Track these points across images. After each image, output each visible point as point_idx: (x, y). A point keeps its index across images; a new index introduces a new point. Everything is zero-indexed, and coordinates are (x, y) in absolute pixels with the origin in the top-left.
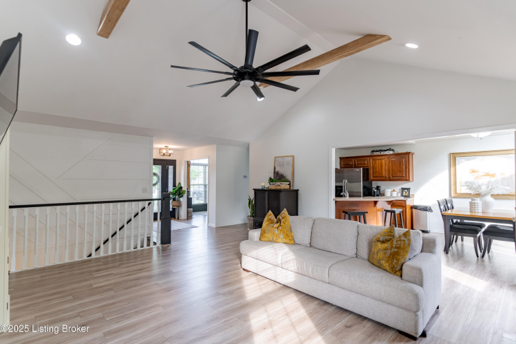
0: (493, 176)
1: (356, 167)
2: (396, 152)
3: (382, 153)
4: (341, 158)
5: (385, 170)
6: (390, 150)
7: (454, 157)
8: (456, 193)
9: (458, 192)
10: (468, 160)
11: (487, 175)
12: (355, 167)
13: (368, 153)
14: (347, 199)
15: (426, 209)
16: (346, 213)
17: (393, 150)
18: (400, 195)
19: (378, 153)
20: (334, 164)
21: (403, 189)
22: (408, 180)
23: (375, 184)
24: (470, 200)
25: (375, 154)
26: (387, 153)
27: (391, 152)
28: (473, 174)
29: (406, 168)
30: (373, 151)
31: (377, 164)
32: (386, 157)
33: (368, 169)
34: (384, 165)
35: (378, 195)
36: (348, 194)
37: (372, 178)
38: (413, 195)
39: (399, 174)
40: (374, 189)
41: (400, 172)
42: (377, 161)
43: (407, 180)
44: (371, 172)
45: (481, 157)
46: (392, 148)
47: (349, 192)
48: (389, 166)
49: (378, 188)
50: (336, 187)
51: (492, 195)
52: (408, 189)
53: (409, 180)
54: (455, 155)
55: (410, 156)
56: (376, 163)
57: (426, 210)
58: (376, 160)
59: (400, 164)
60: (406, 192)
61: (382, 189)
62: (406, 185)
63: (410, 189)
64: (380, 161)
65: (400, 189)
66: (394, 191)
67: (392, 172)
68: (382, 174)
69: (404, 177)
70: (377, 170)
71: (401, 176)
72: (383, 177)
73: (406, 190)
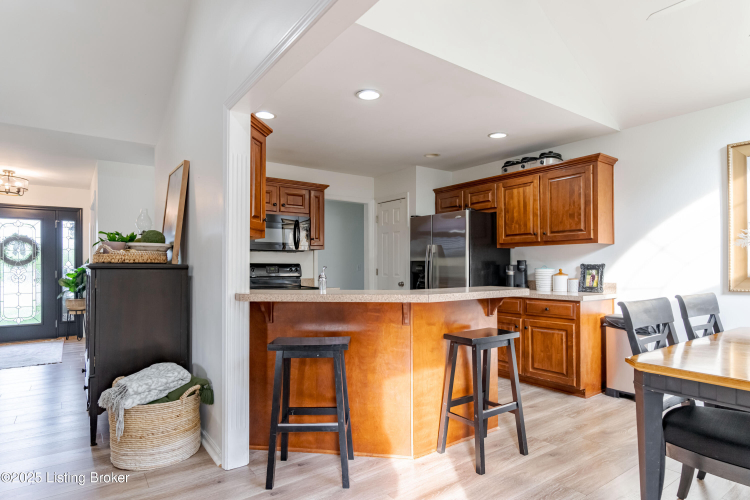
3: (529, 166)
4: (437, 192)
5: (535, 215)
6: (550, 155)
7: (739, 158)
13: (496, 169)
17: (558, 156)
18: (575, 284)
22: (592, 239)
25: (511, 170)
26: (538, 164)
27: (551, 161)
29: (587, 203)
30: (507, 164)
31: (516, 199)
32: (535, 178)
33: (494, 216)
34: (530, 197)
37: (503, 238)
38: (612, 286)
39: (568, 224)
41: (572, 216)
42: (515, 191)
43: (589, 240)
44: (501, 222)
46: (555, 150)
48: (544, 201)
49: (521, 266)
50: (413, 265)
52: (599, 268)
53: (595, 240)
54: (743, 150)
55: (601, 166)
56: (512, 197)
58: (511, 188)
59: (573, 193)
61: (530, 269)
62: (592, 256)
63: (603, 266)
64: (521, 190)
65: (577, 268)
66: (560, 273)
67: (551, 218)
68: (525, 225)
69: (581, 230)
70: (516, 215)
71: (574, 228)
72: (530, 234)
73: (594, 272)
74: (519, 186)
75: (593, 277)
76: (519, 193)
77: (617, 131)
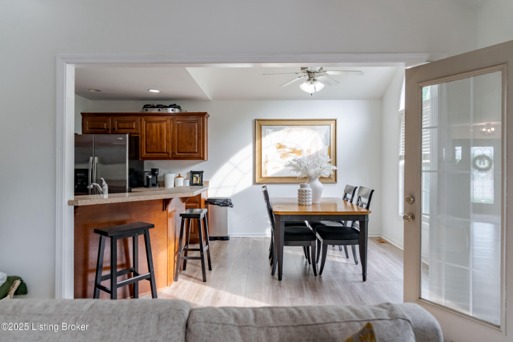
0: (300, 152)
1: (114, 132)
2: (184, 111)
3: (163, 111)
4: (83, 115)
5: (167, 141)
6: (174, 106)
7: (259, 126)
8: (261, 177)
9: (263, 175)
10: (275, 130)
11: (294, 151)
12: (112, 133)
13: (137, 108)
14: (105, 198)
15: (226, 203)
16: (103, 233)
17: (179, 108)
18: (188, 182)
19: (155, 111)
20: (70, 125)
21: (193, 173)
22: (201, 158)
23: (148, 166)
24: (298, 187)
25: (150, 111)
26: (170, 110)
27: (177, 111)
28: (280, 150)
29: (199, 138)
30: (146, 106)
31: (154, 130)
32: (169, 119)
33: (137, 138)
34: (165, 129)
35: (154, 185)
36: (106, 187)
37: (144, 154)
38: (208, 182)
39: (188, 149)
40: (146, 174)
41: (191, 144)
42: (154, 125)
44: (143, 143)
45: (287, 128)
46: (178, 104)
47: (107, 181)
48: (173, 133)
49: (154, 172)
50: (76, 171)
51: (321, 178)
52: (200, 173)
53: (203, 159)
54: (262, 123)
55: (206, 118)
56: (151, 128)
57: (227, 206)
58: (151, 122)
59: (191, 131)
60: (197, 179)
61: (160, 173)
62: (197, 167)
63: (202, 172)
64: (158, 124)
65: (188, 173)
66: (179, 176)
67: (178, 144)
68: (161, 147)
69: (195, 153)
70: (154, 140)
71: (192, 151)
72: (164, 153)
73: (197, 175)
74: (156, 122)
75: (197, 178)
76: (156, 126)
77: (209, 101)
